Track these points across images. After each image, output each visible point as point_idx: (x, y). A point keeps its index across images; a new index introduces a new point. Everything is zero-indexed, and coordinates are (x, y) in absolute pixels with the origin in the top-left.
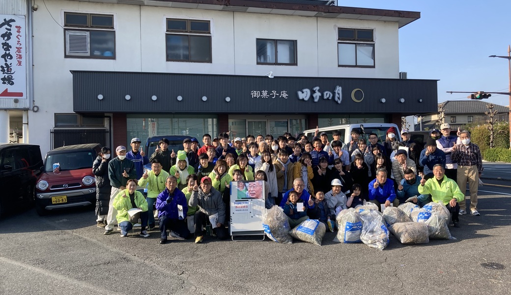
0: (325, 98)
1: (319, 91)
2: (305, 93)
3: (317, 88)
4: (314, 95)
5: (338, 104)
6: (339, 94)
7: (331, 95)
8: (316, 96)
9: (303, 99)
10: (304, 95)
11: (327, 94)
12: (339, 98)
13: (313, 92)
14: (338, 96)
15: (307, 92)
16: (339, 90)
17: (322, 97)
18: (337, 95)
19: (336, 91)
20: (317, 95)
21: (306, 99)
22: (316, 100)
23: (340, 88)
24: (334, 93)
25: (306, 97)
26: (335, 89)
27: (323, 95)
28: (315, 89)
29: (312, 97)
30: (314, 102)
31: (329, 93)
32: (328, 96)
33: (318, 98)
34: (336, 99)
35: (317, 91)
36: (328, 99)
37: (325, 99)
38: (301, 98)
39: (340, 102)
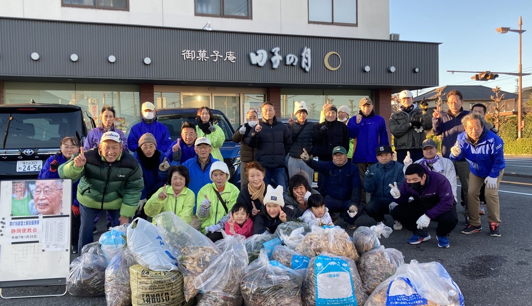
0: (288, 62)
1: (279, 53)
2: (260, 55)
3: (276, 50)
4: (273, 59)
5: (306, 72)
6: (307, 58)
7: (297, 60)
8: (276, 61)
9: (257, 65)
10: (260, 58)
11: (290, 58)
12: (307, 64)
13: (271, 54)
14: (306, 61)
15: (262, 54)
16: (307, 52)
17: (283, 62)
18: (304, 60)
19: (303, 55)
20: (277, 59)
21: (261, 64)
22: (275, 66)
23: (309, 50)
24: (300, 57)
25: (261, 61)
26: (302, 51)
27: (285, 59)
28: (273, 51)
29: (270, 62)
30: (273, 69)
31: (293, 56)
32: (292, 60)
33: (278, 62)
34: (304, 65)
35: (276, 54)
36: (292, 65)
37: (289, 65)
38: (254, 62)
39: (307, 69)
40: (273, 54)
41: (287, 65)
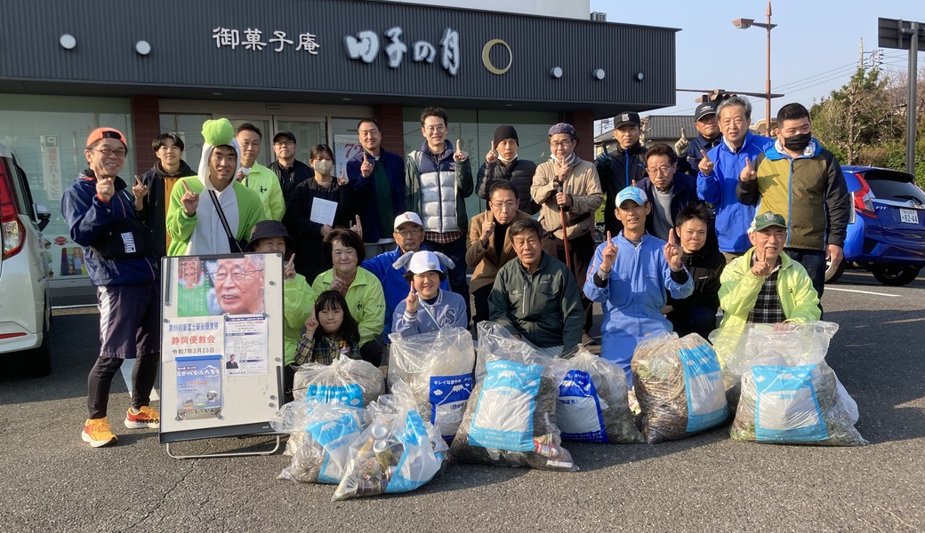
0: (418, 57)
1: (401, 38)
2: (365, 42)
3: (395, 32)
4: (390, 50)
5: (450, 74)
6: (451, 50)
7: (433, 52)
8: (395, 53)
9: (360, 60)
10: (364, 46)
11: (421, 48)
12: (452, 61)
13: (386, 40)
14: (450, 56)
15: (369, 39)
16: (451, 38)
17: (408, 55)
18: (447, 54)
19: (445, 43)
20: (397, 49)
21: (369, 58)
22: (395, 63)
23: (455, 35)
24: (439, 48)
25: (367, 53)
26: (441, 35)
27: (410, 51)
28: (390, 33)
29: (383, 55)
30: (390, 68)
31: (426, 45)
32: (424, 53)
33: (399, 57)
34: (446, 63)
35: (395, 39)
36: (424, 61)
37: (418, 62)
38: (354, 54)
39: (453, 71)
40: (389, 40)
41: (415, 62)
